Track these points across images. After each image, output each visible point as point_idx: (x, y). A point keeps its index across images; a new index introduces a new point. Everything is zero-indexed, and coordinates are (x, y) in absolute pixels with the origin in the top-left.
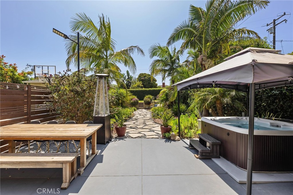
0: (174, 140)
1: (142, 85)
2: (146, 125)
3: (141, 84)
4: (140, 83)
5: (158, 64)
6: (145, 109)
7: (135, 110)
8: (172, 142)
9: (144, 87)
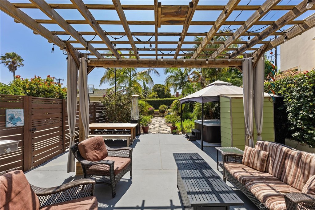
0: (178, 134)
1: (157, 96)
2: (161, 127)
3: (157, 94)
4: (155, 94)
5: (171, 79)
6: (160, 117)
7: (151, 118)
8: (177, 135)
9: (158, 97)
